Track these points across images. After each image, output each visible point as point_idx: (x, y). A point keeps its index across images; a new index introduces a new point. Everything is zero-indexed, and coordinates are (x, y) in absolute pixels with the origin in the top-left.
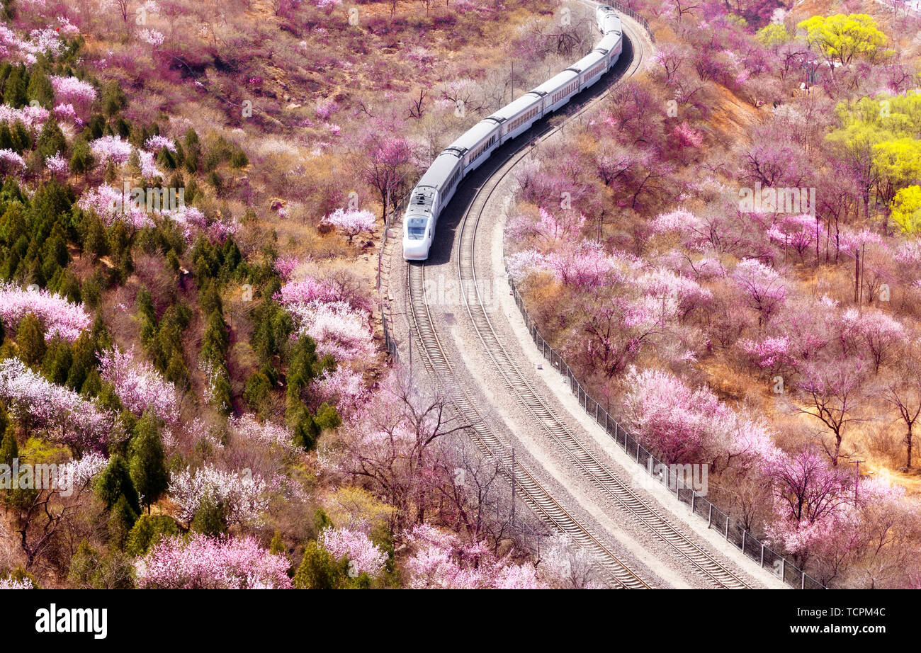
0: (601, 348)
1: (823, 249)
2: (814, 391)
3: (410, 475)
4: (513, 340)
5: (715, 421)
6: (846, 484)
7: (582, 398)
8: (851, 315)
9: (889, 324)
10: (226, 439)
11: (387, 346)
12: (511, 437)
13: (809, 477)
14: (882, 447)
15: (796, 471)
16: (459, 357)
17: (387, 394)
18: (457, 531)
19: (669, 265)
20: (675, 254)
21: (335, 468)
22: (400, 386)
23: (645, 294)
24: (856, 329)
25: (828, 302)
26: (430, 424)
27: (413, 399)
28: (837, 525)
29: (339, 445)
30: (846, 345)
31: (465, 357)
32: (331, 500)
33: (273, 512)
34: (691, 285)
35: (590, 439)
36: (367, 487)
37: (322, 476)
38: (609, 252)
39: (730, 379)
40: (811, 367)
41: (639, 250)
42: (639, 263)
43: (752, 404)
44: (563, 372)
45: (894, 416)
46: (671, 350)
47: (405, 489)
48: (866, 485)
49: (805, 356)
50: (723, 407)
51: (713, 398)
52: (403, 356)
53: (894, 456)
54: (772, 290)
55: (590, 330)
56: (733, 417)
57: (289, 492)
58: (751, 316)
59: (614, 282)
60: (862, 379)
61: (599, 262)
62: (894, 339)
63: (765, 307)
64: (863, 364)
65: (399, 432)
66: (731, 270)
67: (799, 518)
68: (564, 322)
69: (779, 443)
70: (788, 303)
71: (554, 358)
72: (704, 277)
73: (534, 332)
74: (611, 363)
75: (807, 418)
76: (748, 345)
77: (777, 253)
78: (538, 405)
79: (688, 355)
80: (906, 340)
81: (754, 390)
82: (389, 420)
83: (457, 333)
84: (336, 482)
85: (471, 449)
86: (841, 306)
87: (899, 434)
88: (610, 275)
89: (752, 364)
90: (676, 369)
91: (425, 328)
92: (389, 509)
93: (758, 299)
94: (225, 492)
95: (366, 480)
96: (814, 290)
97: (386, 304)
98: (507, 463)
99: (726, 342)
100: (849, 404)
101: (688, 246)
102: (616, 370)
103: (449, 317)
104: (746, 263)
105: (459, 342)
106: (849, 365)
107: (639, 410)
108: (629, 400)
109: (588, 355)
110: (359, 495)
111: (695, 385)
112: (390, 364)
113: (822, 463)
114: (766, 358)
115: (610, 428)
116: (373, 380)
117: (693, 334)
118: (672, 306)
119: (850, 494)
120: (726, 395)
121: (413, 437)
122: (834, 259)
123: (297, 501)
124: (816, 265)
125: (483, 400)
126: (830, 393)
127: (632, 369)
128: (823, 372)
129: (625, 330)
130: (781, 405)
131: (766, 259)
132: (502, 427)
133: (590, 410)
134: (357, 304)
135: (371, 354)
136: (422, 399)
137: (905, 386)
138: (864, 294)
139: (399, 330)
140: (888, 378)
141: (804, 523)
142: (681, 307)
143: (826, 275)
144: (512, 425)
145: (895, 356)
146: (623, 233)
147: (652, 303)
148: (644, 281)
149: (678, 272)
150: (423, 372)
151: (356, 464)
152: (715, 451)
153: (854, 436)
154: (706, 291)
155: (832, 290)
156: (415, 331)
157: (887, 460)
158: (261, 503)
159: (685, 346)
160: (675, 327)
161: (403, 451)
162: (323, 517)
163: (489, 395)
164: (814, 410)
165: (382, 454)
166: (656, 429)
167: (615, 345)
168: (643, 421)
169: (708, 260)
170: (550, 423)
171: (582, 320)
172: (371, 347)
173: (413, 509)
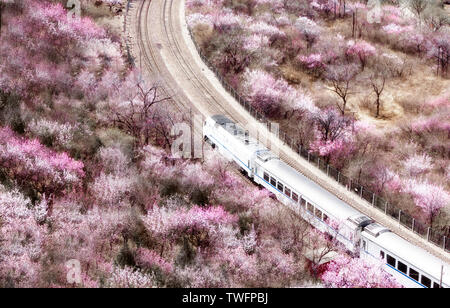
0: (232, 60)
1: (337, 12)
2: (333, 79)
3: (141, 121)
4: (189, 54)
5: (287, 94)
6: (348, 123)
7: (223, 84)
8: (351, 43)
9: (368, 47)
10: (51, 106)
11: (129, 60)
12: (190, 103)
13: (331, 120)
14: (365, 106)
15: (325, 117)
16: (164, 65)
17: (130, 83)
18: (164, 148)
19: (264, 20)
20: (267, 15)
21: (105, 119)
22: (135, 79)
23: (253, 34)
24: (353, 50)
25: (340, 37)
26: (150, 97)
27: (142, 85)
28: (344, 143)
29: (107, 108)
30: (348, 58)
31: (167, 65)
32: (103, 134)
33: (75, 140)
34: (274, 30)
35: (227, 104)
36: (120, 128)
37: (99, 122)
38: (236, 14)
39: (294, 74)
40: (331, 68)
41: (250, 12)
42: (250, 19)
43: (304, 86)
44: (214, 71)
45: (371, 90)
46: (265, 61)
47: (139, 129)
48: (358, 124)
49: (329, 63)
50: (290, 88)
51: (286, 83)
52: (137, 64)
53: (371, 110)
54: (313, 32)
55: (227, 51)
56: (295, 92)
57: (82, 130)
58: (304, 44)
59: (239, 30)
60: (356, 74)
61: (230, 18)
62: (371, 54)
63: (310, 40)
64: (356, 66)
65: (136, 101)
66: (294, 22)
67: (326, 139)
68: (215, 47)
69: (317, 104)
70: (321, 37)
71: (210, 65)
72: (281, 26)
73: (200, 53)
74: (237, 67)
75: (330, 92)
76: (302, 58)
77: (315, 14)
78: (202, 87)
79: (274, 63)
80: (377, 55)
81: (305, 79)
82: (131, 95)
83: (163, 53)
84: (106, 125)
85: (171, 109)
86: (346, 39)
87: (373, 99)
88: (236, 24)
89: (304, 67)
90: (268, 69)
91: (147, 51)
92: (131, 138)
93: (307, 36)
94: (52, 131)
95: (120, 124)
96: (334, 31)
97: (128, 39)
98: (188, 115)
99: (292, 57)
100: (350, 85)
101: (273, 11)
102: (239, 70)
103: (159, 46)
104: (301, 19)
105: (164, 57)
106: (349, 67)
107: (250, 89)
108: (245, 85)
109: (225, 63)
110: (117, 132)
111: (277, 77)
112: (131, 68)
113: (336, 113)
114: (310, 64)
115: (237, 98)
116: (124, 76)
117: (276, 53)
118: (266, 40)
119: (350, 128)
120: (292, 82)
121: (143, 103)
122: (343, 16)
123: (87, 134)
124: (334, 19)
125: (176, 84)
126: (341, 80)
127: (247, 70)
128: (336, 71)
129: (244, 52)
130: (318, 85)
131: (311, 17)
132: (186, 98)
133: (227, 90)
134: (115, 39)
135: (122, 62)
136: (146, 86)
137: (376, 76)
138: (357, 33)
139: (135, 52)
140: (368, 73)
141: (329, 142)
142: (270, 40)
143: (339, 25)
144: (190, 97)
145: (371, 62)
146: (242, 5)
147: (256, 38)
148: (252, 27)
149: (269, 23)
150: (147, 72)
151: (115, 117)
152: (287, 109)
153: (353, 101)
154: (282, 32)
155: (342, 31)
156: (143, 53)
157: (368, 111)
158: (69, 137)
159: (272, 58)
160: (267, 50)
161: (137, 110)
162: (100, 142)
163: (179, 83)
164: (333, 88)
165: (128, 112)
166: (259, 98)
167: (239, 59)
168: (253, 94)
169: (283, 17)
170: (208, 96)
171: (223, 47)
172: (122, 60)
173: (143, 138)
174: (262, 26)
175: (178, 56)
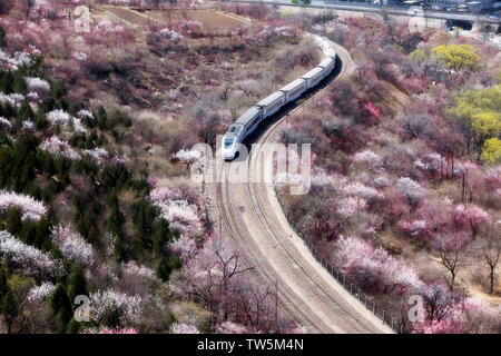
0: (324, 225)
1: (445, 172)
2: (440, 249)
3: (220, 294)
4: (276, 221)
5: (386, 265)
6: (457, 300)
7: (314, 253)
8: (460, 208)
9: (480, 212)
10: (120, 275)
11: (207, 224)
12: (275, 274)
13: (437, 296)
14: (477, 280)
15: (430, 293)
16: (247, 230)
17: (207, 250)
18: (246, 325)
19: (361, 180)
20: (364, 175)
21: (179, 291)
22: (214, 246)
23: (348, 196)
24: (463, 216)
25: (448, 201)
26: (231, 267)
27: (221, 253)
28: (453, 323)
29: (181, 278)
30: (457, 224)
31: (250, 231)
32: (177, 308)
33: (146, 314)
34: (372, 192)
35: (318, 276)
36: (196, 301)
37: (172, 294)
38: (329, 173)
39: (394, 242)
40: (438, 237)
41: (345, 172)
42: (345, 180)
43: (406, 256)
44: (304, 238)
45: (484, 263)
46: (362, 227)
47: (217, 302)
48: (469, 301)
49: (435, 230)
50: (390, 258)
51: (385, 253)
52: (216, 230)
53: (484, 285)
54: (417, 194)
55: (318, 216)
56: (396, 263)
57: (154, 304)
58: (406, 208)
59: (332, 191)
60: (466, 243)
61: (324, 179)
62: (484, 221)
63: (414, 204)
64: (466, 235)
65: (214, 271)
66: (395, 183)
67: (432, 318)
68: (304, 212)
69: (421, 278)
70: (426, 201)
71: (298, 231)
72: (380, 187)
73: (288, 217)
74: (331, 233)
75: (436, 264)
76: (405, 224)
77: (419, 173)
78: (290, 256)
79: (372, 230)
80: (490, 222)
81: (408, 249)
82: (209, 265)
83: (246, 217)
84: (180, 298)
85: (253, 280)
86: (454, 203)
87: (486, 273)
88: (329, 185)
89: (406, 234)
90: (365, 237)
91: (228, 214)
92: (208, 313)
93: (410, 199)
94: (119, 304)
95: (196, 297)
96: (440, 194)
97: (207, 201)
98: (273, 288)
99: (392, 223)
100: (459, 256)
101: (371, 170)
102: (332, 238)
103: (242, 209)
104: (403, 180)
105: (247, 222)
106: (458, 235)
107: (345, 259)
108: (339, 254)
109: (316, 229)
110: (192, 306)
111: (375, 245)
112: (209, 234)
113: (444, 288)
114: (414, 231)
115: (329, 270)
116: (200, 243)
117: (374, 218)
118: (363, 203)
119: (460, 306)
120: (393, 252)
121: (221, 273)
122: (451, 177)
123: (158, 309)
124: (441, 180)
125: (260, 254)
126: (449, 250)
127: (341, 237)
128: (443, 240)
129: (338, 216)
130: (422, 257)
131: (414, 177)
132: (270, 268)
133: (318, 259)
134: (191, 201)
135: (199, 229)
136: (226, 253)
137: (490, 247)
138: (468, 197)
139: (214, 215)
140: (480, 243)
141: (435, 321)
142: (368, 203)
143: (447, 187)
144: (276, 267)
145: (484, 230)
146: (336, 163)
147: (352, 201)
148: (347, 189)
149: (366, 184)
150: (227, 239)
151: (190, 289)
152: (386, 283)
153: (462, 274)
154: (381, 195)
155: (450, 194)
156: (223, 216)
157: (480, 287)
158: (139, 310)
159: (370, 224)
160: (364, 214)
161: (216, 281)
162: (173, 318)
163: (263, 250)
164: (440, 260)
165: (205, 283)
166: (354, 270)
167: (332, 224)
168: (347, 265)
169: (382, 178)
170: (296, 266)
171: (314, 210)
172: (199, 224)
173: (222, 313)
174: (359, 188)
175: (264, 221)
